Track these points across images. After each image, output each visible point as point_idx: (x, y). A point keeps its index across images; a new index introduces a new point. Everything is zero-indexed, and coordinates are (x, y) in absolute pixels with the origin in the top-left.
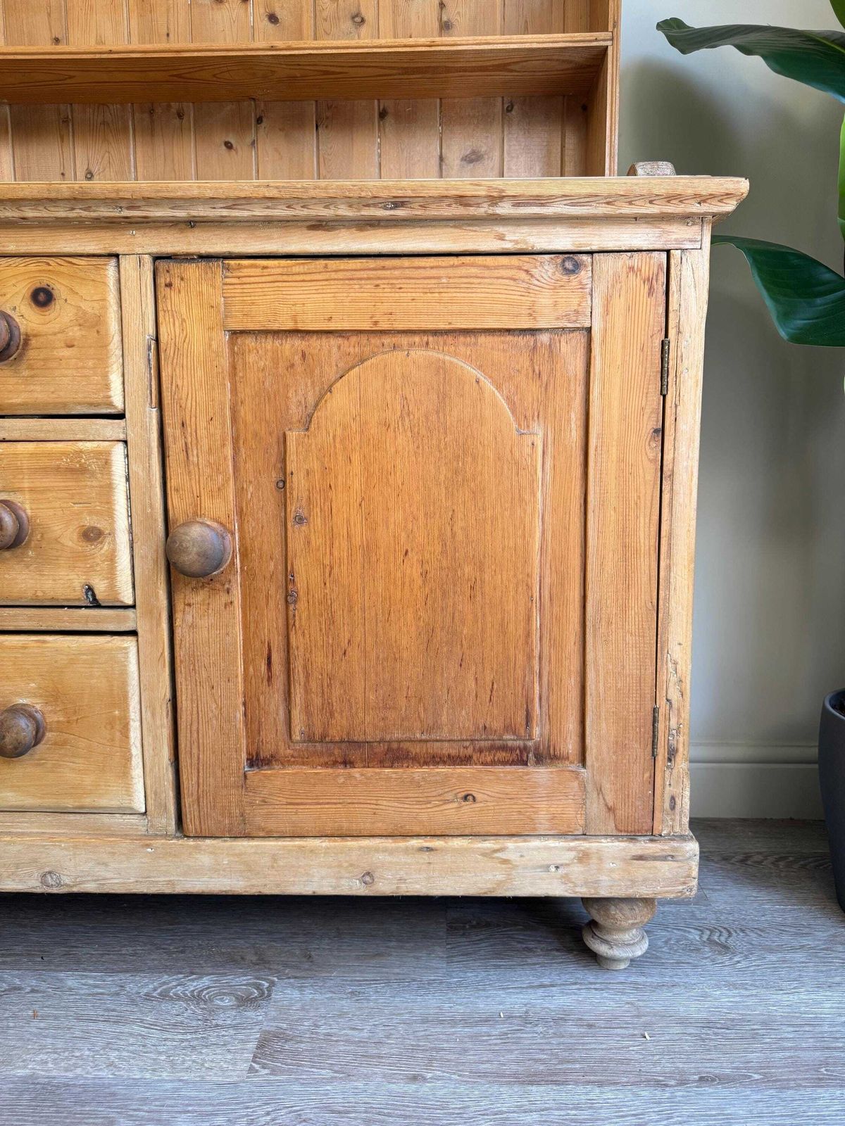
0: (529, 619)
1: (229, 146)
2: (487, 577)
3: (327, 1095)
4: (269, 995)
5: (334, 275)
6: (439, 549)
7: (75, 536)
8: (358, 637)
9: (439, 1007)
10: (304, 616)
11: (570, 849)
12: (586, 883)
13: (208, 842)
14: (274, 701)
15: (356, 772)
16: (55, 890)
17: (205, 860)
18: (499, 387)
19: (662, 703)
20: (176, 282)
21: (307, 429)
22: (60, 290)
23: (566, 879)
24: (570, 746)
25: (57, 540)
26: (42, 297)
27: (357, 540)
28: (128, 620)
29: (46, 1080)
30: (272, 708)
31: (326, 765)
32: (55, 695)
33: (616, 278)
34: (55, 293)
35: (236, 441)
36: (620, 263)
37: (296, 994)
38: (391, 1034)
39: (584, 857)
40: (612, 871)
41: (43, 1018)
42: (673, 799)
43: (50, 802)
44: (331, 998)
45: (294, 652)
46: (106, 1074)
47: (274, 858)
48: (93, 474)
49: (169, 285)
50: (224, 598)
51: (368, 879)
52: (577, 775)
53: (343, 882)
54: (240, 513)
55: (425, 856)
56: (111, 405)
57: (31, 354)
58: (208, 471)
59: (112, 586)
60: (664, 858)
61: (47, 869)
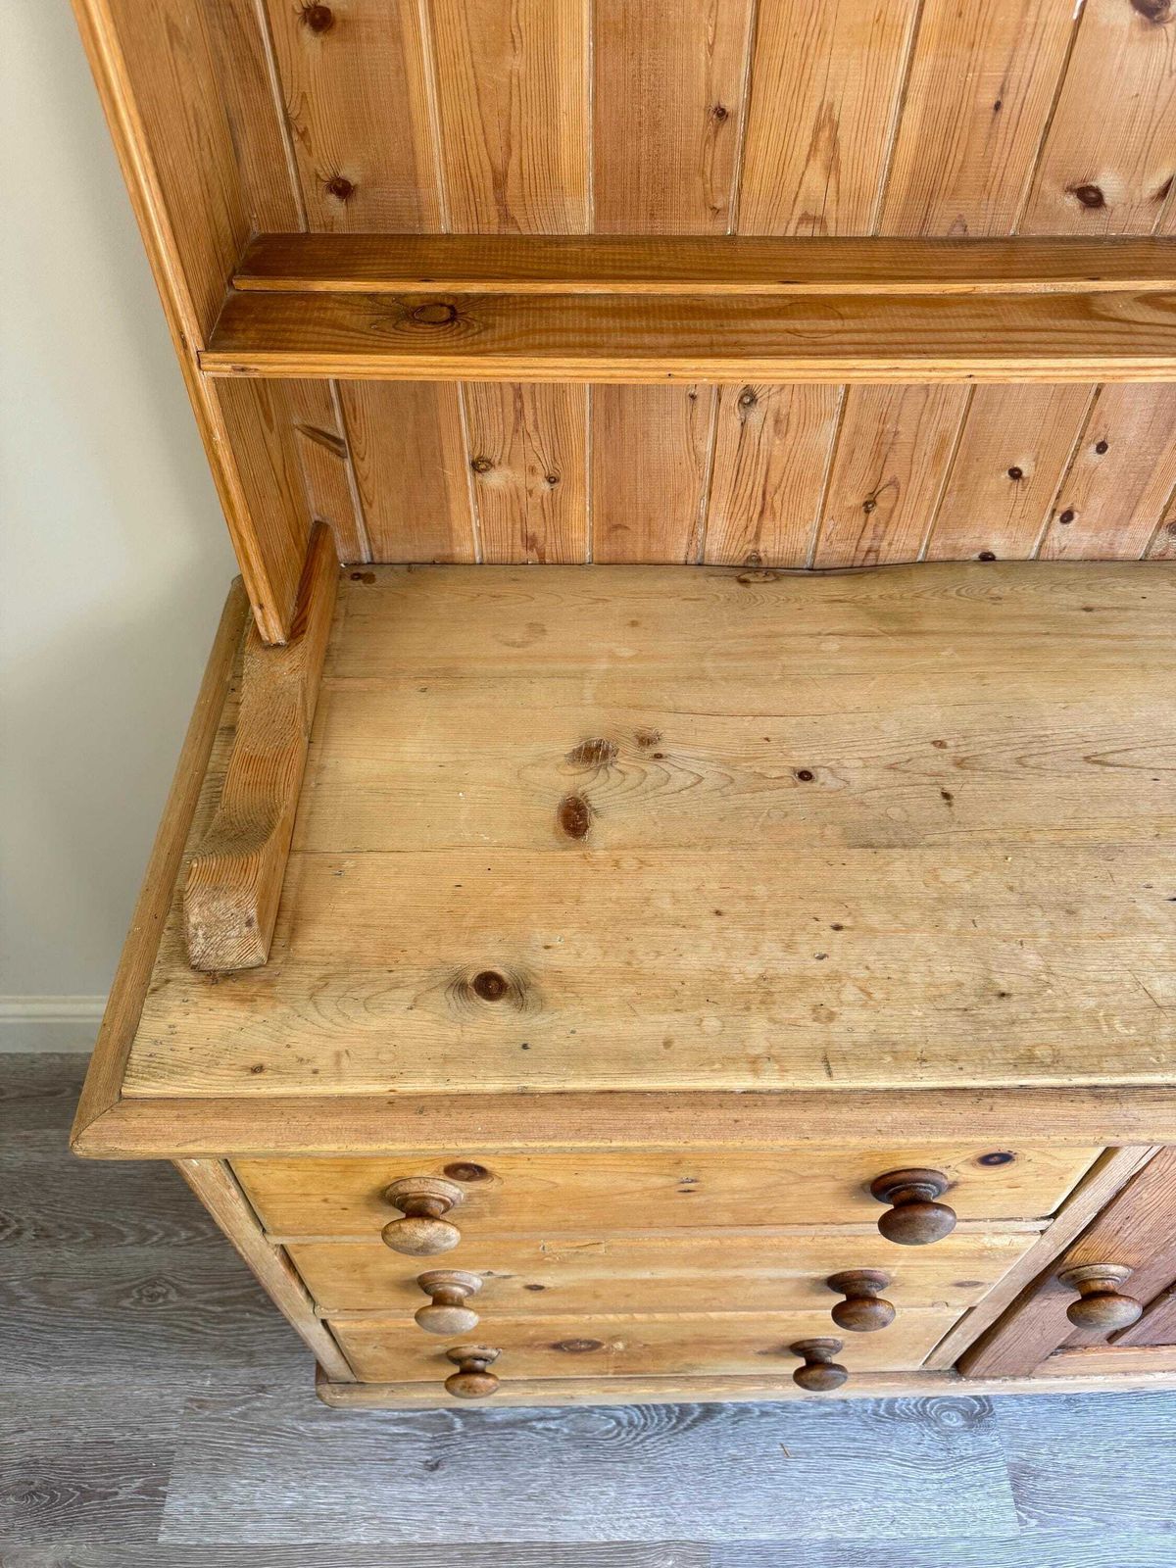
3: (1099, 1552)
4: (991, 1410)
7: (945, 1285)
9: (1156, 1421)
13: (993, 1380)
22: (1025, 1155)
25: (919, 1286)
26: (995, 1159)
29: (848, 1544)
34: (1016, 1157)
38: (1126, 1464)
41: (797, 1455)
44: (1050, 1411)
46: (893, 1533)
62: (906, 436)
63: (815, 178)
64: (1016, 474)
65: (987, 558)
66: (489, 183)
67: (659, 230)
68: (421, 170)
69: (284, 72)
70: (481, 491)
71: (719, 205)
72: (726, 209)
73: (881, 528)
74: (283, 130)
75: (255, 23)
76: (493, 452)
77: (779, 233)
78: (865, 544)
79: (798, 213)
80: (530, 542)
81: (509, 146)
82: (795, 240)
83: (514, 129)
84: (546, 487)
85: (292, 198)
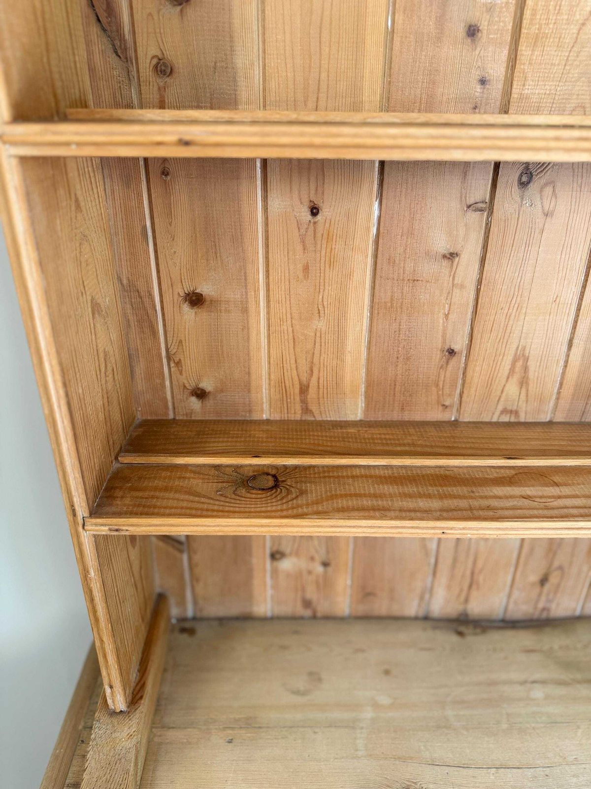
63: (512, 389)
66: (297, 391)
67: (406, 418)
68: (253, 384)
69: (169, 328)
70: (275, 572)
71: (447, 403)
72: (451, 406)
73: (551, 596)
74: (165, 361)
75: (153, 301)
76: (286, 547)
77: (487, 420)
78: (541, 605)
79: (500, 408)
80: (307, 604)
81: (312, 371)
82: (498, 424)
83: (316, 360)
84: (320, 569)
85: (165, 399)
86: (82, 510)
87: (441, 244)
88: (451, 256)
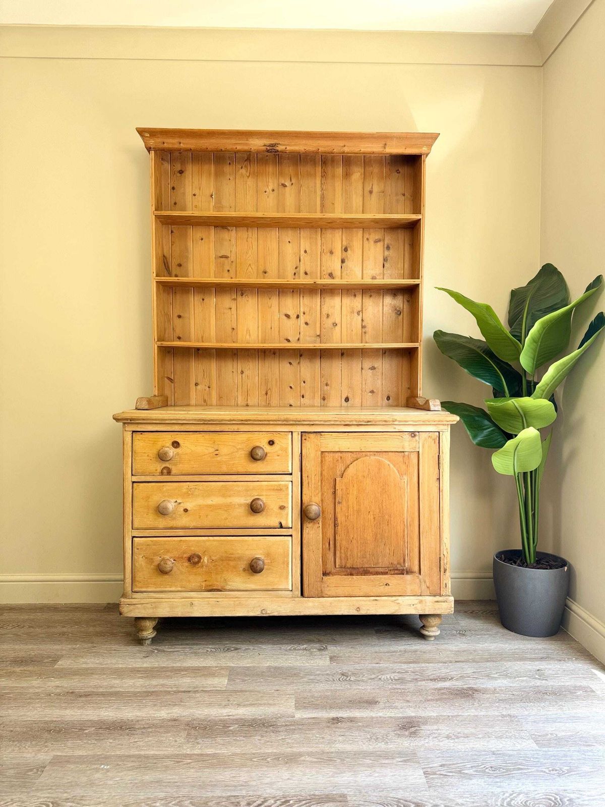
0: (404, 531)
1: (290, 363)
2: (392, 519)
3: (354, 667)
4: (327, 648)
5: (349, 437)
6: (378, 511)
7: (278, 508)
8: (355, 536)
9: (379, 649)
10: (340, 530)
11: (417, 599)
12: (421, 610)
13: (311, 598)
14: (330, 556)
15: (354, 577)
16: (265, 615)
17: (310, 604)
18: (394, 466)
19: (442, 556)
20: (307, 438)
21: (342, 477)
22: (276, 441)
23: (416, 608)
24: (416, 569)
25: (272, 509)
26: (271, 443)
27: (355, 509)
28: (289, 532)
29: (275, 666)
30: (330, 557)
31: (345, 575)
32: (268, 555)
33: (426, 439)
34: (275, 442)
35: (321, 481)
36: (426, 435)
37: (335, 648)
38: (367, 655)
39: (421, 602)
40: (429, 606)
41: (263, 655)
42: (446, 584)
43: (264, 587)
44: (346, 648)
45: (337, 541)
46: (290, 665)
47: (331, 603)
48: (284, 490)
49: (305, 439)
50: (317, 525)
51: (358, 609)
52: (418, 577)
53: (351, 610)
54: (322, 500)
55: (375, 602)
56: (289, 471)
57: (267, 458)
58: (314, 489)
59: (287, 523)
60: (444, 602)
61: (263, 608)
62: (270, 380)
63: (248, 337)
64: (291, 387)
65: (291, 405)
66: (200, 338)
69: (173, 323)
70: (196, 389)
71: (234, 341)
76: (199, 381)
78: (268, 402)
80: (205, 401)
81: (204, 333)
83: (205, 330)
84: (208, 389)
86: (156, 340)
87: (228, 306)
88: (231, 309)
